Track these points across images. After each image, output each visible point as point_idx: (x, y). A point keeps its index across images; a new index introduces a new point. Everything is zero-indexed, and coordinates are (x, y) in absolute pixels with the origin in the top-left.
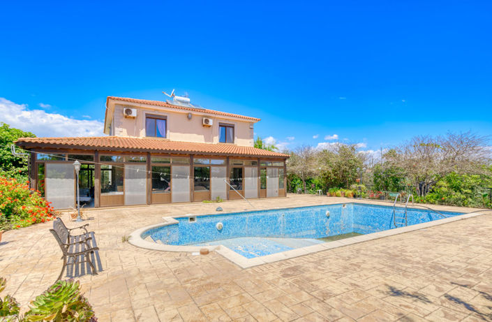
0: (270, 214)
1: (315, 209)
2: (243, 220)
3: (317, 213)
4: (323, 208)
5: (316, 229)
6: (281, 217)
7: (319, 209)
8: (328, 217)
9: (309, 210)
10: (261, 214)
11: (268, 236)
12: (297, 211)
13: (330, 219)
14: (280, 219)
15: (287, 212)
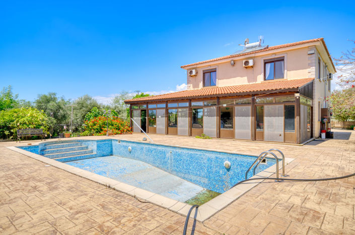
0: (159, 148)
1: (208, 155)
2: (142, 149)
3: (209, 160)
4: (221, 156)
5: (209, 178)
6: (169, 153)
7: (213, 156)
8: (228, 169)
9: (199, 153)
10: (153, 147)
11: (158, 167)
12: (185, 151)
13: (231, 172)
14: (168, 155)
15: (174, 150)
